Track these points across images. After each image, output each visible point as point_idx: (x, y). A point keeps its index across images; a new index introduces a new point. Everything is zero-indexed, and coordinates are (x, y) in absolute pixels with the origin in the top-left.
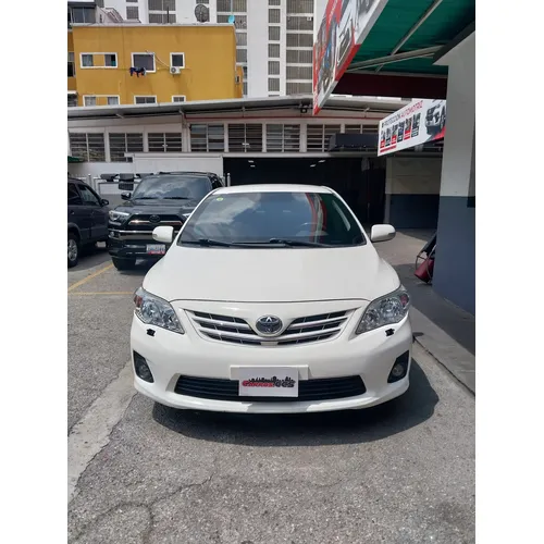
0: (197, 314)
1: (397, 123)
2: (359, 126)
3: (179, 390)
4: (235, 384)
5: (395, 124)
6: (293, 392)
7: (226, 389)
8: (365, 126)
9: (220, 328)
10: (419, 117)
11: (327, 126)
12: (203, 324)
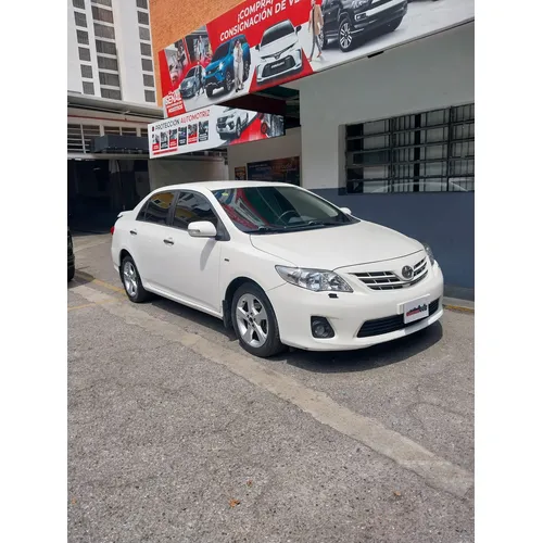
0: (358, 275)
1: (176, 127)
2: (118, 128)
3: (360, 335)
4: (401, 317)
5: (173, 128)
6: (426, 313)
7: (395, 322)
8: (124, 129)
9: (378, 281)
10: (206, 123)
11: (84, 127)
12: (366, 281)
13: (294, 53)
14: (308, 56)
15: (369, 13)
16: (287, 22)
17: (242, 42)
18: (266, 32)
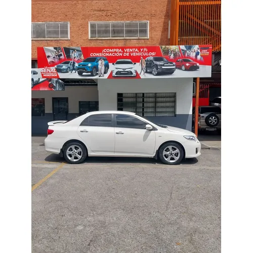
13: (133, 71)
14: (139, 73)
15: (163, 67)
16: (130, 60)
17: (104, 60)
18: (118, 60)
